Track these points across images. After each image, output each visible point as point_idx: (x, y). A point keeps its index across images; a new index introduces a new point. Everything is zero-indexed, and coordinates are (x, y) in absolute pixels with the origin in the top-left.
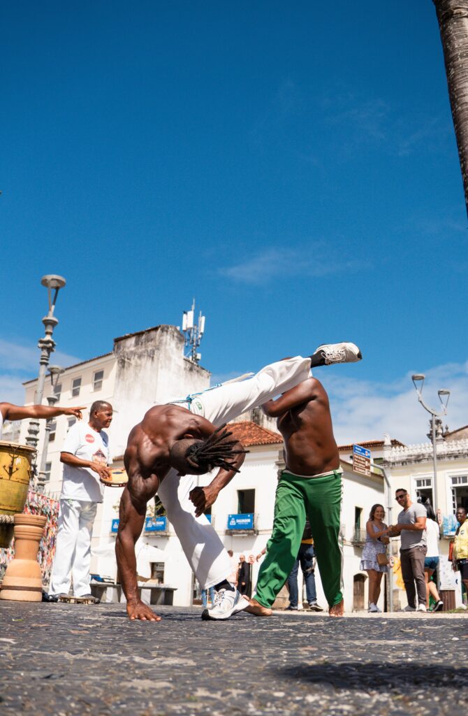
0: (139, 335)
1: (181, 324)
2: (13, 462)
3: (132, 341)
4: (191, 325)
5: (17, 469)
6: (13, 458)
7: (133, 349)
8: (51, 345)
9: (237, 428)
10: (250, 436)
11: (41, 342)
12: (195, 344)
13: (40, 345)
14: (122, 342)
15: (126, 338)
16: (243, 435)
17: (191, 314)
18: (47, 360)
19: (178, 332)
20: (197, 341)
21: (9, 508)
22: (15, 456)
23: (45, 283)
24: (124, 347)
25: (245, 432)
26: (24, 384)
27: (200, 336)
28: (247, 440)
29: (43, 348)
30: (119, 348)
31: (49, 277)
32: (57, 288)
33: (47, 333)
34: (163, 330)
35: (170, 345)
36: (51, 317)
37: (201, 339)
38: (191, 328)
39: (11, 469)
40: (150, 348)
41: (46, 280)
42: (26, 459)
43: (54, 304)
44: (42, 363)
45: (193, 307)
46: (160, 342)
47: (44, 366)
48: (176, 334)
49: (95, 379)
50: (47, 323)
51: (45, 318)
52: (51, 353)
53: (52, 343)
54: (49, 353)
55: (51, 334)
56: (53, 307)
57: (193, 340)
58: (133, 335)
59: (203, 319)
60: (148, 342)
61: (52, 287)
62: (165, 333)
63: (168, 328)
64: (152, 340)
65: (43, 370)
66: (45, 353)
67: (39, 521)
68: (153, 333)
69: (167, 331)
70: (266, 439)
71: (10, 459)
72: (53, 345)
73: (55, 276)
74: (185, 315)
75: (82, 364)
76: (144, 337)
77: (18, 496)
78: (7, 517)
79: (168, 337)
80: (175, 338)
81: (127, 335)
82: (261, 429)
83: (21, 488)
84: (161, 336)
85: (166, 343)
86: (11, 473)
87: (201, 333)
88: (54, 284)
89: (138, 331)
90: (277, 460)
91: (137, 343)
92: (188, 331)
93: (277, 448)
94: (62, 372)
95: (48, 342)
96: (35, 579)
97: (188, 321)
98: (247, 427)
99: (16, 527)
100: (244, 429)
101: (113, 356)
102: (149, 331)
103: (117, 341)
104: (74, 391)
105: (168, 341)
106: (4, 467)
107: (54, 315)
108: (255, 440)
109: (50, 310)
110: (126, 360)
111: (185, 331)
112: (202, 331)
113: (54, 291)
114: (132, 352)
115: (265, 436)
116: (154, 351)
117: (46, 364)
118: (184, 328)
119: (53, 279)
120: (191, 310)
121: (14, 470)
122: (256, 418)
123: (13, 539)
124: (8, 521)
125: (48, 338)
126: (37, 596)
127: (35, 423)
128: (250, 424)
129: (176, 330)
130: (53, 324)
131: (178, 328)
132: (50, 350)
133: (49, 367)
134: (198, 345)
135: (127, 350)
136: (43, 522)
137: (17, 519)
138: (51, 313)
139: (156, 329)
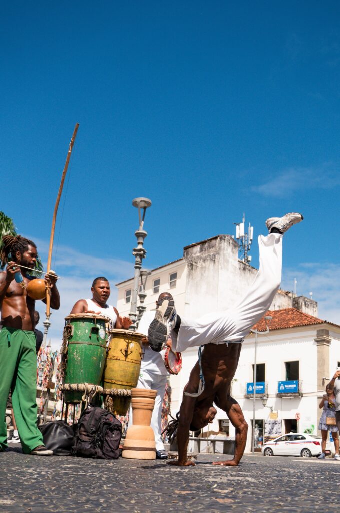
0: (203, 243)
1: (235, 234)
2: (128, 346)
3: (198, 248)
4: (242, 234)
5: (131, 352)
6: (128, 343)
7: (198, 254)
8: (142, 252)
9: (282, 313)
10: (294, 319)
11: (135, 250)
12: (246, 249)
13: (134, 253)
14: (190, 249)
15: (193, 246)
16: (287, 318)
17: (242, 225)
18: (140, 264)
19: (233, 240)
20: (248, 246)
21: (126, 384)
22: (130, 341)
23: (135, 204)
24: (192, 254)
25: (289, 316)
26: (116, 285)
27: (250, 242)
28: (291, 322)
29: (136, 255)
30: (187, 254)
31: (139, 200)
32: (145, 208)
33: (139, 243)
34: (221, 239)
35: (227, 250)
36: (141, 231)
37: (251, 244)
38: (243, 237)
39: (126, 352)
40: (212, 254)
41: (136, 202)
42: (138, 344)
43: (143, 220)
44: (136, 267)
45: (244, 220)
46: (220, 249)
47: (138, 269)
48: (231, 242)
49: (171, 280)
50: (139, 235)
51: (137, 232)
52: (143, 259)
53: (143, 251)
54: (141, 260)
55: (142, 244)
56: (143, 223)
57: (245, 246)
58: (199, 244)
59: (252, 229)
60: (210, 248)
61: (141, 208)
62: (223, 241)
63: (225, 237)
64: (213, 247)
65: (137, 271)
66: (138, 259)
67: (152, 394)
68: (213, 242)
69: (224, 240)
70: (306, 321)
71: (125, 344)
72: (145, 253)
73: (143, 199)
74: (237, 227)
75: (160, 268)
76: (207, 245)
77: (133, 374)
78: (125, 391)
79: (226, 244)
80: (231, 245)
81: (193, 244)
82: (302, 313)
83: (134, 367)
84: (220, 243)
85: (224, 249)
86: (126, 356)
87: (251, 240)
88: (142, 205)
89: (202, 240)
90: (316, 338)
91: (201, 250)
92: (241, 239)
93: (315, 328)
94: (149, 274)
95: (140, 250)
96: (150, 441)
97: (240, 231)
98: (290, 312)
99: (133, 399)
100: (288, 314)
101: (184, 261)
102: (210, 240)
103: (186, 249)
104: (155, 289)
105: (226, 247)
106: (121, 350)
107: (144, 229)
108: (298, 322)
109: (140, 225)
110: (194, 263)
111: (238, 239)
112: (252, 238)
113: (143, 210)
114: (198, 257)
115: (305, 319)
116: (215, 256)
117: (140, 268)
118: (237, 237)
119: (141, 201)
120: (242, 222)
121: (129, 352)
122: (296, 305)
123: (131, 409)
124: (126, 394)
125: (140, 247)
126: (152, 455)
127: (133, 314)
128: (293, 310)
129: (231, 238)
130: (143, 236)
131: (233, 237)
132: (142, 256)
133: (141, 270)
134: (249, 250)
135: (194, 256)
136: (154, 394)
137: (134, 393)
138: (141, 228)
139: (216, 238)
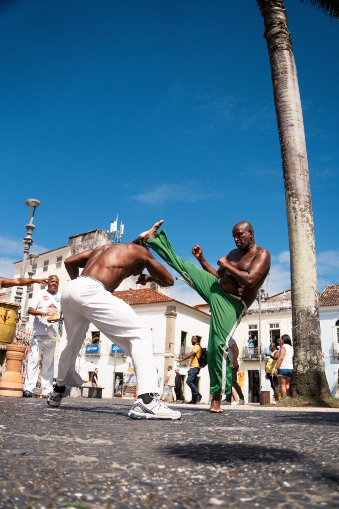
0: (84, 235)
1: (110, 230)
2: (6, 313)
3: (80, 238)
4: (115, 230)
5: (9, 318)
6: (7, 311)
7: (80, 243)
8: (30, 241)
9: (142, 292)
10: (150, 297)
11: (25, 239)
12: (117, 241)
13: (24, 241)
14: (74, 239)
15: (77, 237)
16: (145, 296)
17: (115, 223)
18: (28, 250)
19: (108, 234)
20: (119, 239)
21: (4, 341)
22: (8, 309)
23: (28, 204)
24: (75, 242)
25: (147, 295)
26: (14, 263)
27: (121, 236)
28: (148, 299)
29: (26, 243)
30: (72, 242)
31: (30, 200)
32: (35, 207)
33: (28, 234)
34: (98, 232)
35: (102, 241)
36: (31, 224)
37: (121, 238)
38: (115, 232)
39: (5, 317)
40: (90, 243)
41: (28, 202)
42: (14, 312)
43: (33, 216)
44: (25, 252)
45: (117, 219)
46: (97, 240)
47: (26, 254)
48: (106, 235)
49: (57, 261)
50: (28, 228)
51: (27, 225)
52: (31, 246)
53: (31, 240)
54: (29, 246)
55: (31, 234)
56: (32, 218)
57: (116, 239)
58: (81, 235)
59: (123, 226)
60: (90, 239)
61: (32, 206)
62: (100, 234)
63: (102, 231)
64: (92, 238)
65: (26, 256)
66: (27, 246)
67: (22, 349)
68: (92, 234)
69: (101, 233)
70: (159, 299)
71: (5, 311)
72: (32, 241)
73: (34, 200)
74: (112, 224)
75: (49, 252)
76: (87, 236)
77: (9, 334)
78: (2, 346)
79: (102, 237)
80: (106, 237)
81: (77, 235)
82: (156, 293)
83: (11, 329)
84: (97, 236)
85: (100, 240)
86: (5, 320)
87: (122, 235)
88: (33, 204)
89: (84, 233)
90: (166, 312)
91: (83, 240)
92: (114, 233)
93: (166, 304)
94: (37, 257)
95: (29, 239)
96: (19, 384)
97: (114, 227)
98: (148, 292)
99: (8, 352)
100: (146, 293)
101: (68, 248)
102: (90, 233)
103: (71, 238)
104: (44, 268)
105: (102, 239)
106: (1, 316)
107: (33, 223)
108: (153, 299)
109: (30, 220)
110: (76, 250)
111: (112, 233)
112: (122, 233)
113: (33, 208)
114: (80, 245)
115: (159, 297)
116: (93, 245)
117: (28, 253)
118: (111, 232)
119: (32, 202)
120: (116, 220)
121: (7, 318)
122: (154, 286)
123: (6, 360)
124: (3, 348)
125: (29, 237)
126: (20, 394)
127: (20, 288)
128: (150, 290)
129: (106, 232)
130: (32, 228)
131: (108, 231)
132: (30, 244)
133: (29, 254)
134: (119, 242)
135: (77, 244)
136: (23, 349)
137: (8, 348)
138: (31, 222)
139: (94, 232)
